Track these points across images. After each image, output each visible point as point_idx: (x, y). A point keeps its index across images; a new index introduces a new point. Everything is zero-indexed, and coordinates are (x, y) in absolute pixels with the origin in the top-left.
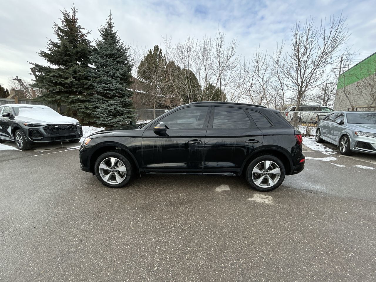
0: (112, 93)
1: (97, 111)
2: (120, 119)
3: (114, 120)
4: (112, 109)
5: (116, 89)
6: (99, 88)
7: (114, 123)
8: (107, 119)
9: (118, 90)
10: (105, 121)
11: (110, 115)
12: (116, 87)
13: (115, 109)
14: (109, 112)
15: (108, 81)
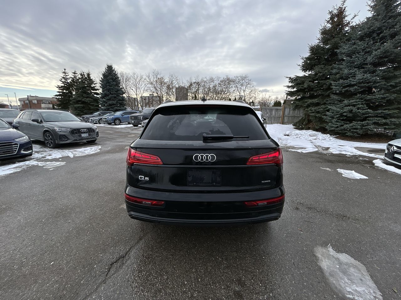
0: (352, 89)
1: (326, 115)
2: (355, 126)
3: (345, 126)
4: (345, 112)
5: (360, 83)
6: (336, 86)
7: (346, 130)
8: (337, 125)
9: (364, 83)
10: (333, 127)
11: (343, 120)
12: (359, 79)
13: (351, 111)
14: (342, 115)
15: (351, 74)
